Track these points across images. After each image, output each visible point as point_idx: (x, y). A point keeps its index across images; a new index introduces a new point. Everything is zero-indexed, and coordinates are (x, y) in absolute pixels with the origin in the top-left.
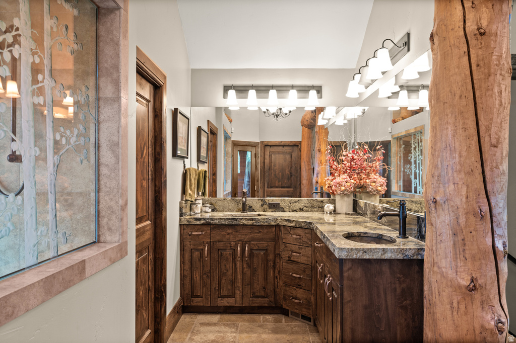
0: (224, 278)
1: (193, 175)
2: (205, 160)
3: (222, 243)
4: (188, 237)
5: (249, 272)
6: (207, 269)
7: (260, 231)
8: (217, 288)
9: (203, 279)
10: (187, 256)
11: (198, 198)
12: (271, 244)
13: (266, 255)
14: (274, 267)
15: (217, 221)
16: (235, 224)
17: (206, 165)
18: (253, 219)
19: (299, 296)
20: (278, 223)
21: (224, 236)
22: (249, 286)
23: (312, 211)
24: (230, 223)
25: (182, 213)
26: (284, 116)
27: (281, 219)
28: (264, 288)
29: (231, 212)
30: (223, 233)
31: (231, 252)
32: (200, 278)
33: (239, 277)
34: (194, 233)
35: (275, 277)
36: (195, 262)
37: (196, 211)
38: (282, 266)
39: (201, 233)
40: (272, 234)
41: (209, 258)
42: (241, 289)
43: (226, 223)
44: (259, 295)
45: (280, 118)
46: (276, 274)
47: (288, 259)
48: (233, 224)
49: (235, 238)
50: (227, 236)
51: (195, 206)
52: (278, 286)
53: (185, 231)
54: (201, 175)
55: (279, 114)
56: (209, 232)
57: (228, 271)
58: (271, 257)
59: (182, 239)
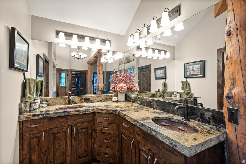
0: (58, 152)
1: (32, 83)
2: (42, 75)
3: (57, 129)
4: (27, 129)
5: (76, 144)
6: (44, 149)
7: (83, 117)
8: (52, 160)
9: (40, 157)
10: (26, 144)
11: (37, 98)
12: (90, 124)
13: (87, 131)
14: (92, 137)
15: (52, 115)
16: (66, 115)
17: (43, 78)
18: (78, 110)
19: (108, 152)
20: (94, 111)
21: (58, 124)
22: (76, 153)
23: (106, 101)
24: (62, 115)
25: (21, 112)
26: (82, 59)
27: (96, 109)
28: (86, 151)
29: (61, 105)
30: (57, 122)
31: (63, 134)
32: (38, 157)
33: (69, 148)
34: (32, 126)
35: (92, 143)
36: (34, 147)
37: (35, 108)
38: (97, 135)
39: (38, 125)
40: (90, 118)
41: (46, 141)
42: (70, 156)
43: (60, 115)
44: (82, 156)
45: (80, 59)
46: (93, 141)
47: (100, 131)
48: (65, 115)
49: (66, 124)
50: (60, 124)
51: (34, 104)
52: (94, 148)
53: (24, 126)
54: (39, 83)
55: (80, 58)
56: (46, 123)
57: (60, 147)
58: (90, 131)
59: (21, 132)
